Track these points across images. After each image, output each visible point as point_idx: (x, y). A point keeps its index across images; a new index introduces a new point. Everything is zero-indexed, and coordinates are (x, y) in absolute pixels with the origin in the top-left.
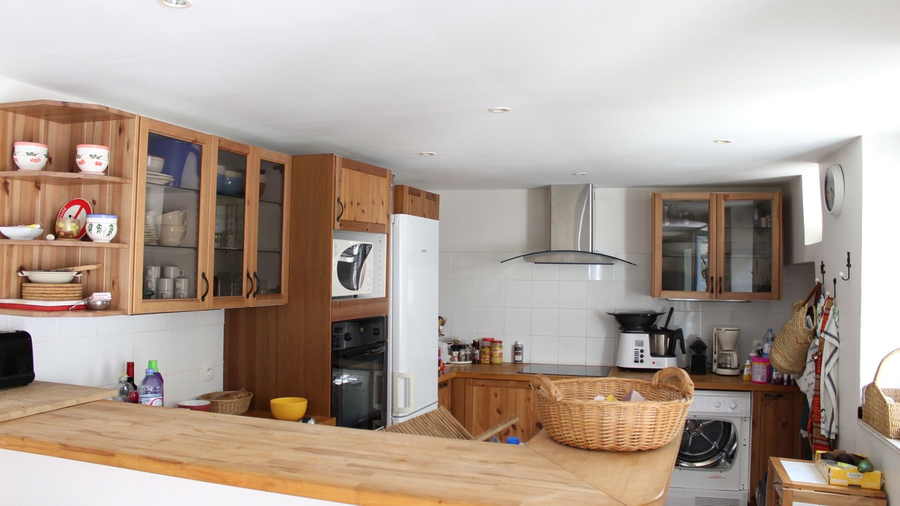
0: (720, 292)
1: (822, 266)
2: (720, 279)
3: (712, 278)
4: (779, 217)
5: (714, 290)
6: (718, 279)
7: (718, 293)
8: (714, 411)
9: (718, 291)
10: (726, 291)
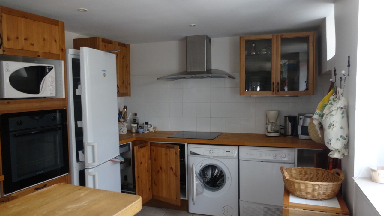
0: (278, 91)
1: (335, 71)
2: (278, 83)
3: (273, 83)
4: (313, 46)
5: (275, 90)
6: (277, 84)
7: (277, 92)
8: (272, 159)
9: (277, 90)
10: (281, 90)
